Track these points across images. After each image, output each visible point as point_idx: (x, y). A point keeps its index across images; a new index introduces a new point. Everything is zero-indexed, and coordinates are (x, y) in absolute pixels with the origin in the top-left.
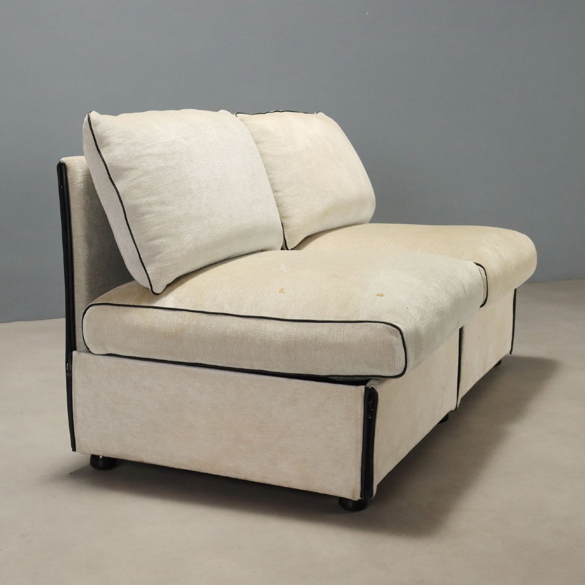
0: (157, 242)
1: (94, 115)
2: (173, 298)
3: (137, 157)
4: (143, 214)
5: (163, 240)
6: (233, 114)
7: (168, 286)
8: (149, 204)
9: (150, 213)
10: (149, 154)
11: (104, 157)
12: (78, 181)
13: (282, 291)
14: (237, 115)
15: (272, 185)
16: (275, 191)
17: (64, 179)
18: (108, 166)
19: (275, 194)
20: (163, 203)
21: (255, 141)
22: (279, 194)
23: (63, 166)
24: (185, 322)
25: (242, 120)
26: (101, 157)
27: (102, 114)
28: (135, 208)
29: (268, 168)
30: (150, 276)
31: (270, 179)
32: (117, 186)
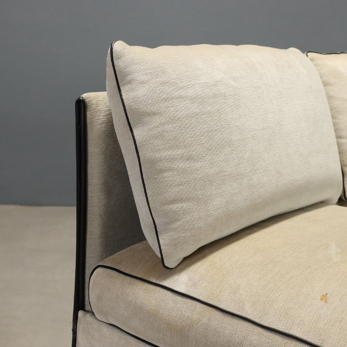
0: (175, 207)
1: (119, 46)
2: (187, 277)
3: (165, 100)
4: (162, 171)
5: (185, 205)
6: (304, 53)
7: (185, 259)
8: (172, 159)
9: (171, 170)
10: (181, 97)
11: (124, 97)
12: (99, 121)
13: (324, 298)
14: (309, 54)
15: (336, 130)
16: (338, 137)
17: (82, 119)
18: (127, 108)
19: (339, 140)
20: (189, 158)
21: (323, 82)
22: (344, 141)
23: (82, 104)
24: (194, 317)
25: (312, 60)
26: (121, 96)
27: (130, 45)
28: (153, 162)
29: (334, 113)
30: (162, 247)
31: (335, 124)
32: (135, 134)
